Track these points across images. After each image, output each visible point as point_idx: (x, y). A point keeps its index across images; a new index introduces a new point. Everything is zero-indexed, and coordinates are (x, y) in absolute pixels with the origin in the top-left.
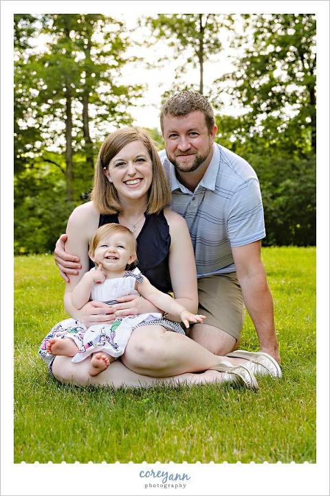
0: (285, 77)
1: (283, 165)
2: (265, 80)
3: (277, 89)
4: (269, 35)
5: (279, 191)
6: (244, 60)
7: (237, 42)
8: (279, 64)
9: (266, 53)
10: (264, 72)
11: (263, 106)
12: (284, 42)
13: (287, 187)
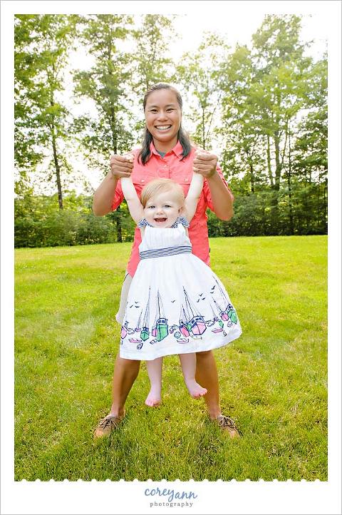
0: (240, 161)
1: (239, 199)
2: (231, 161)
3: (236, 166)
4: (233, 143)
5: (238, 210)
6: (222, 153)
7: (219, 146)
8: (237, 155)
9: (231, 150)
10: (231, 158)
11: (231, 173)
12: (239, 146)
13: (241, 209)
